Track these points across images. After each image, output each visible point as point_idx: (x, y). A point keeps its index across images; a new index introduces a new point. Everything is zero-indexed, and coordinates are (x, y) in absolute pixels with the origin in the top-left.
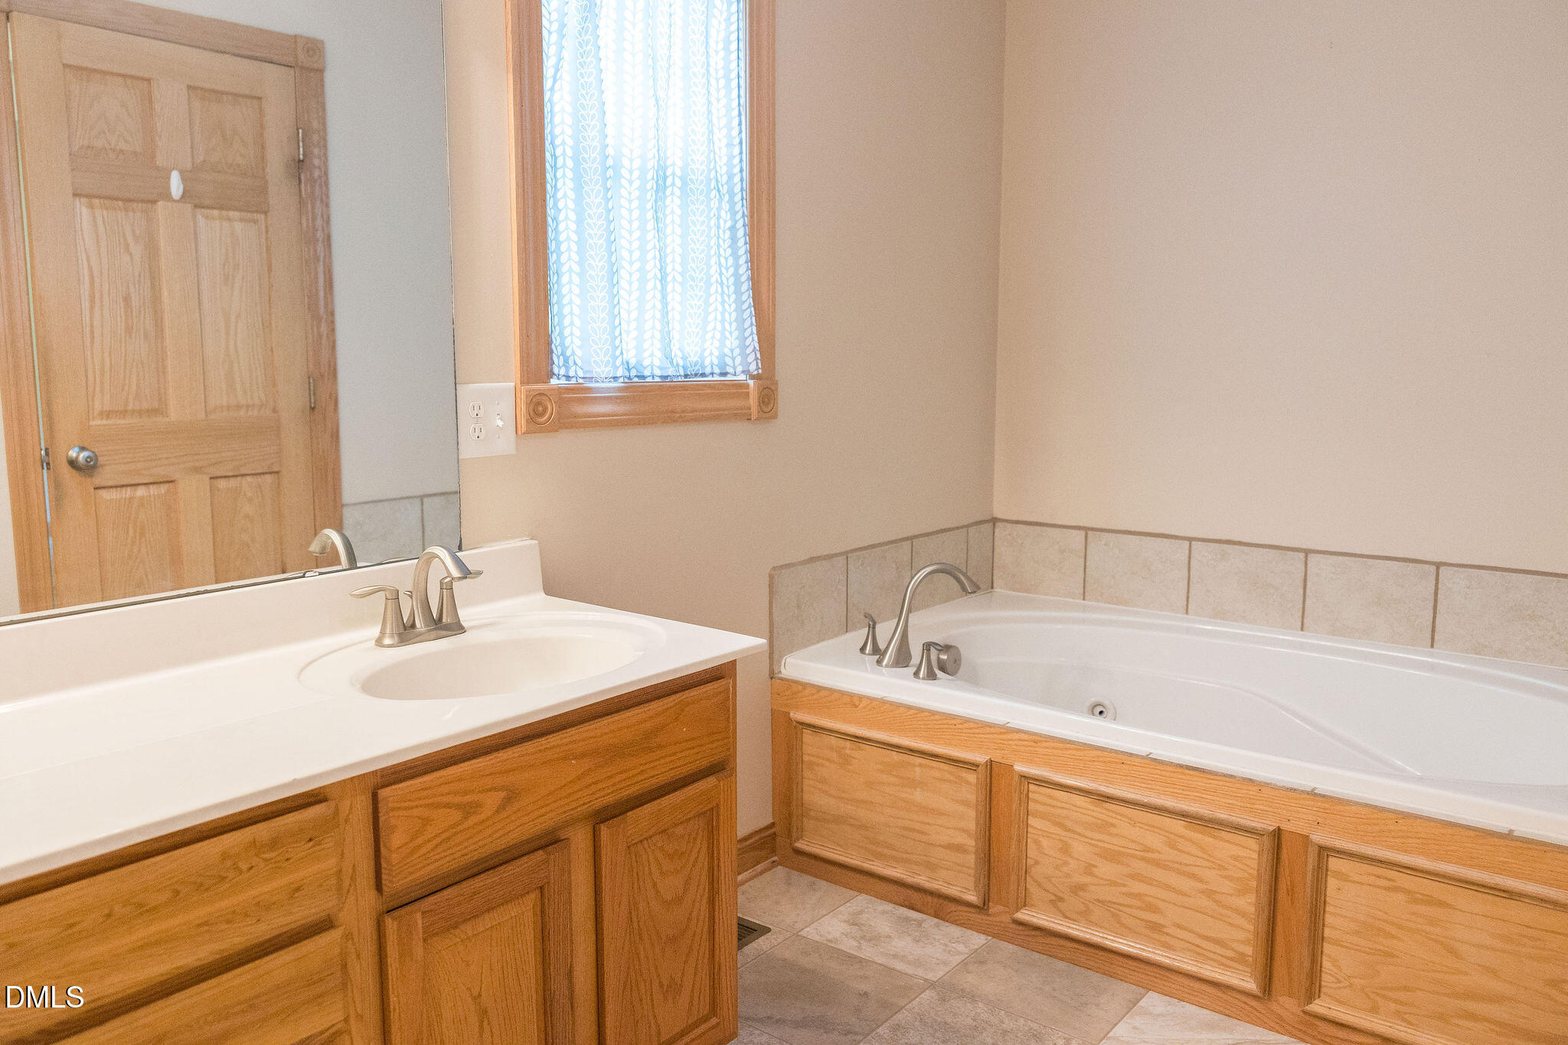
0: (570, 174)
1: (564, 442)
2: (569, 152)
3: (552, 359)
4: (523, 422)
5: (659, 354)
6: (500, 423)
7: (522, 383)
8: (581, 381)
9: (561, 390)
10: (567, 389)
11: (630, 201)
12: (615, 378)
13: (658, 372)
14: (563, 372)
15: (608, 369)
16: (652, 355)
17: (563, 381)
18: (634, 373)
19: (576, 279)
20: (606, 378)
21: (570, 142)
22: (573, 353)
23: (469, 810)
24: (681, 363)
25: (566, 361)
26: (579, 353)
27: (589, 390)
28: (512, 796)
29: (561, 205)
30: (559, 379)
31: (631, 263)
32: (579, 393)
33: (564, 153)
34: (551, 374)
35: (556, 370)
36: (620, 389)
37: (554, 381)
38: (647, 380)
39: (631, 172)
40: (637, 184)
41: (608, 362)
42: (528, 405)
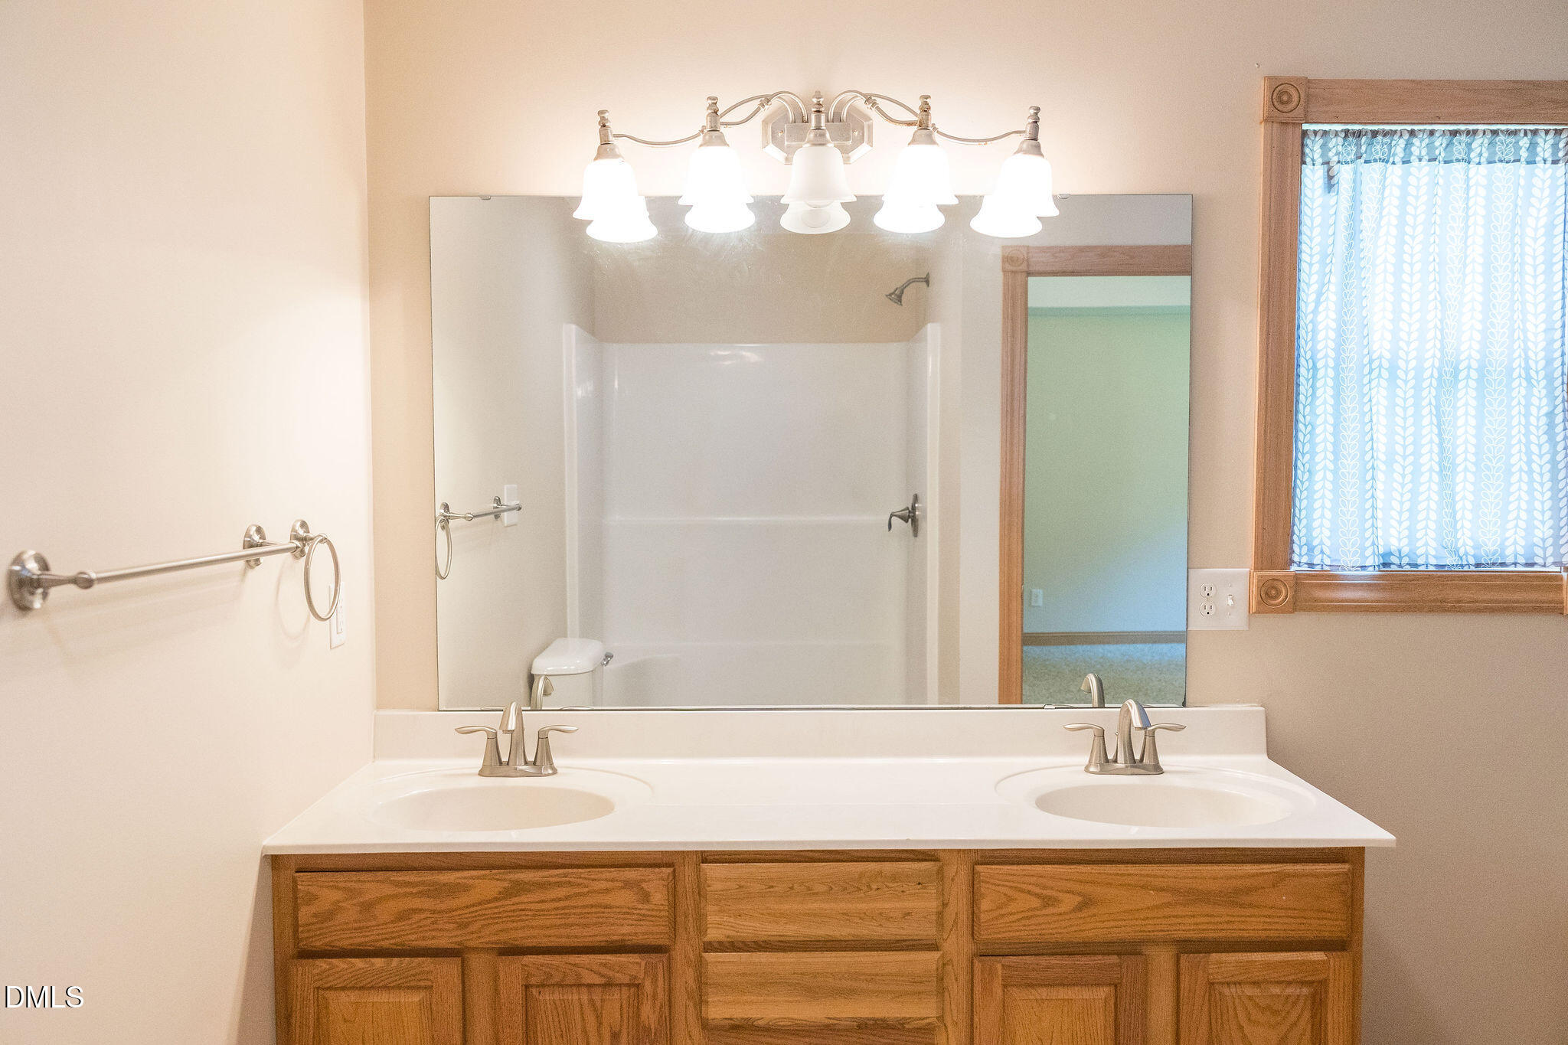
0: (1330, 383)
1: (1303, 622)
2: (1331, 363)
3: (1292, 548)
4: (1254, 603)
5: (1434, 544)
6: (1230, 602)
7: (1256, 569)
8: (1328, 568)
9: (1297, 578)
10: (1309, 575)
11: (1405, 400)
12: (1363, 567)
13: (1433, 561)
14: (1305, 559)
15: (1355, 558)
16: (1426, 544)
17: (1305, 568)
18: (1405, 560)
19: (1330, 476)
20: (1353, 567)
21: (1332, 354)
22: (1321, 543)
23: (1048, 902)
24: (1471, 552)
25: (1311, 549)
26: (1328, 542)
27: (1335, 577)
28: (1086, 903)
29: (1319, 411)
30: (1299, 566)
31: (1405, 457)
32: (1327, 579)
33: (1326, 366)
34: (1292, 562)
35: (1296, 558)
36: (1373, 577)
37: (1294, 568)
38: (1420, 568)
39: (1406, 373)
40: (1412, 383)
41: (1356, 551)
42: (1259, 589)
